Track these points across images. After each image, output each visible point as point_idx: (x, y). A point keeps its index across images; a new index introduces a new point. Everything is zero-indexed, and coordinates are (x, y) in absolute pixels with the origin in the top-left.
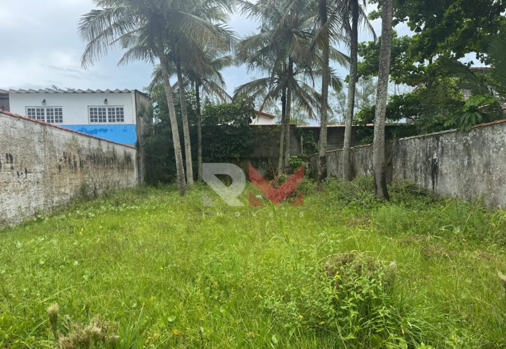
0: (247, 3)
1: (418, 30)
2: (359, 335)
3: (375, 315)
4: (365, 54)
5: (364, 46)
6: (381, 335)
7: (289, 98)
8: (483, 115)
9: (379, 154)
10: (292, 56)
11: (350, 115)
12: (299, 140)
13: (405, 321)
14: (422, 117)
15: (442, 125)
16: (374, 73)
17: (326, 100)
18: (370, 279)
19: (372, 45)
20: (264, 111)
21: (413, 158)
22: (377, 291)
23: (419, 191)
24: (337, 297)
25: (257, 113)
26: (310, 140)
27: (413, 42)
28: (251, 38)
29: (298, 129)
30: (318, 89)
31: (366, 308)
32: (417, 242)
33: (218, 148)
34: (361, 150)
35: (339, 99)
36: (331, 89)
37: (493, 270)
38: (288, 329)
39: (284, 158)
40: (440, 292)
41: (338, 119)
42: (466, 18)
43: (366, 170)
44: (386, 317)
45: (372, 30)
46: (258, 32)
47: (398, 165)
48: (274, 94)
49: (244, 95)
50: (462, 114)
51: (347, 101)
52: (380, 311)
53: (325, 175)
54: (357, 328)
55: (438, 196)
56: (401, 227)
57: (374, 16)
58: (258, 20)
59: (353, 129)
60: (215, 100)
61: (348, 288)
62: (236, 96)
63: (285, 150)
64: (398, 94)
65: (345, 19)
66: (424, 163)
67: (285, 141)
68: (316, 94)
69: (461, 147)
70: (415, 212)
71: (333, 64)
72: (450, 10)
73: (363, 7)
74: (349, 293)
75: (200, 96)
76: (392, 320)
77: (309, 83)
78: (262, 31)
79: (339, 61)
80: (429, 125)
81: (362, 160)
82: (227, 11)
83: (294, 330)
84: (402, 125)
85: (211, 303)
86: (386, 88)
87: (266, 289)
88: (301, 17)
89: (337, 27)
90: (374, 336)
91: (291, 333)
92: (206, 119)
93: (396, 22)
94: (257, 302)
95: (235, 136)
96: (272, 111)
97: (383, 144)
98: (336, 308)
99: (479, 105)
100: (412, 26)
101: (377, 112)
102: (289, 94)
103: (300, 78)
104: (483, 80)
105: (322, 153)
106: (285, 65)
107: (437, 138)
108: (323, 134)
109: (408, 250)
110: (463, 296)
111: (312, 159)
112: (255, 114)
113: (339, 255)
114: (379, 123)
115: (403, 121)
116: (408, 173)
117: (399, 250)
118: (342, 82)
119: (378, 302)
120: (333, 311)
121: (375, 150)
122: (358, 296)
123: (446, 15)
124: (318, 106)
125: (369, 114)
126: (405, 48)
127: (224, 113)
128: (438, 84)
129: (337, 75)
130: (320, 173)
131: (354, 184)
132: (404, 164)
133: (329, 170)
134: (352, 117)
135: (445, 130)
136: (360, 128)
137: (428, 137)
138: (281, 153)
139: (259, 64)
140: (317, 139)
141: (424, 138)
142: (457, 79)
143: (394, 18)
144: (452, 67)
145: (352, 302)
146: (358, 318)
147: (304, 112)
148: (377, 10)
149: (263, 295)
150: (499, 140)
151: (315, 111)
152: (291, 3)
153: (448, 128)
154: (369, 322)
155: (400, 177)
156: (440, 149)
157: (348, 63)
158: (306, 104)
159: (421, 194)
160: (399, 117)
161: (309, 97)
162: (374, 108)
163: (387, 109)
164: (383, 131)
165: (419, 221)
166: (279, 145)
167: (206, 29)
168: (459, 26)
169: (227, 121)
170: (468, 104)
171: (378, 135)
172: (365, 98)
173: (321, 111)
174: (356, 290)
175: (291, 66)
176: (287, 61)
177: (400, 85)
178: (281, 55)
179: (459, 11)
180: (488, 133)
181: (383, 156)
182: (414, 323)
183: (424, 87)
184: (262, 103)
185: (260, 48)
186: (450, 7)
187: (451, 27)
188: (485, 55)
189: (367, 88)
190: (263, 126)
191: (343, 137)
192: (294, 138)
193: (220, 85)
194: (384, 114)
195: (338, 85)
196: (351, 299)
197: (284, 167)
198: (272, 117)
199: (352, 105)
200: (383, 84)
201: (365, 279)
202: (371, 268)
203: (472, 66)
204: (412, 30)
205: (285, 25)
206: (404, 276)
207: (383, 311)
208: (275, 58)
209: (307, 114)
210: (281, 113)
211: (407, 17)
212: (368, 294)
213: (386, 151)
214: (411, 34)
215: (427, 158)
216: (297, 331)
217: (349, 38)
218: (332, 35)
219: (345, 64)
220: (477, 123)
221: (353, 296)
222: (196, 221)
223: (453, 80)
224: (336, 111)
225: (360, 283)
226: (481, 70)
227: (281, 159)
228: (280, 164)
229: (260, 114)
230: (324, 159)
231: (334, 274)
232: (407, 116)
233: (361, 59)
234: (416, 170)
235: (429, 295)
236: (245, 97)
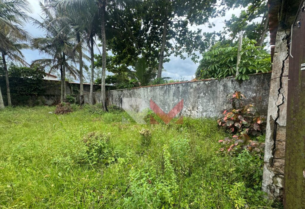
0: (36, 20)
1: (115, 54)
2: (98, 161)
3: (104, 152)
4: (97, 59)
5: (97, 56)
6: (106, 159)
7: (64, 70)
8: (134, 85)
9: (104, 95)
10: (64, 52)
12: (71, 88)
13: (114, 152)
14: (117, 84)
15: (123, 87)
16: (101, 66)
17: (82, 73)
18: (101, 140)
19: (99, 56)
20: (51, 74)
21: (115, 97)
22: (103, 144)
23: (117, 108)
24: (88, 150)
25: (47, 74)
26: (76, 88)
27: (114, 58)
28: (40, 39)
29: (70, 84)
30: (78, 68)
31: (100, 151)
32: (117, 125)
33: (22, 89)
34: (97, 94)
35: (88, 74)
36: (83, 69)
37: (138, 130)
38: (67, 168)
39: (63, 95)
40: (124, 140)
41: (88, 81)
42: (129, 54)
43: (99, 101)
44: (107, 153)
45: (99, 50)
46: (45, 37)
47: (110, 99)
48: (56, 67)
49: (38, 65)
50: (128, 84)
51: (91, 75)
52: (105, 151)
53: (83, 102)
54: (97, 159)
55: (123, 109)
56: (112, 120)
57: (100, 46)
58: (44, 32)
59: (94, 86)
60: (18, 64)
61: (93, 145)
62: (33, 64)
63: (63, 92)
64: (109, 75)
65: (88, 43)
66: (119, 99)
67: (63, 88)
68: (77, 71)
69: (129, 94)
70: (116, 115)
71: (84, 59)
72: (124, 51)
73: (95, 40)
74: (93, 147)
75: (6, 61)
76: (109, 153)
77: (74, 65)
78: (47, 37)
79: (86, 59)
80: (119, 87)
81: (98, 97)
82: (22, 21)
83: (70, 167)
84: (111, 86)
86: (105, 72)
87: (54, 154)
88: (68, 36)
89: (85, 45)
90: (103, 160)
91: (68, 169)
92: (12, 73)
93: (108, 50)
94: (50, 160)
95: (34, 84)
96: (55, 74)
97: (105, 92)
98: (88, 154)
99: (133, 82)
100: (113, 53)
101: (102, 80)
102: (64, 68)
103: (69, 62)
104: (134, 75)
105: (81, 94)
106: (61, 55)
107: (122, 91)
108: (82, 87)
109: (115, 127)
110: (131, 139)
111: (77, 96)
112: (45, 75)
113: (89, 134)
114: (103, 84)
115: (112, 85)
116: (114, 102)
117: (111, 128)
118: (88, 67)
119: (104, 148)
120: (87, 155)
121: (102, 94)
122: (97, 148)
123: (123, 52)
124: (78, 75)
125: (99, 81)
126: (111, 60)
127: (25, 72)
128: (122, 74)
129: (86, 64)
130: (81, 102)
131: (95, 106)
132: (112, 99)
133: (85, 101)
134: (93, 81)
135: (124, 88)
136: (97, 85)
137: (119, 91)
138: (62, 93)
139: (46, 51)
140: (79, 89)
141: (118, 91)
142: (127, 73)
143: (107, 48)
144: (125, 69)
145: (94, 150)
146: (97, 155)
147: (72, 77)
148: (101, 44)
149: (52, 156)
150: (138, 93)
151: (77, 77)
152: (62, 29)
153: (125, 88)
154: (101, 155)
155: (111, 104)
156: (123, 95)
157: (90, 61)
158: (73, 73)
159: (118, 109)
160: (110, 83)
161: (74, 71)
162: (101, 79)
163: (106, 80)
164: (105, 87)
165: (118, 118)
166: (60, 90)
167: (7, 25)
168: (127, 56)
169: (28, 76)
170: (130, 81)
171: (103, 89)
172: (98, 75)
173: (80, 77)
174: (96, 146)
175: (64, 57)
176: (62, 54)
177: (110, 72)
178: (59, 51)
179: (127, 52)
180: (135, 90)
181: (105, 96)
182: (117, 151)
183: (118, 74)
184: (50, 70)
185: (46, 45)
186: (125, 50)
187: (124, 56)
188: (134, 67)
189: (98, 72)
190: (51, 81)
191: (90, 89)
192: (68, 87)
193: (21, 57)
194: (105, 81)
195: (87, 68)
196: (94, 149)
197: (64, 99)
198: (56, 77)
199: (93, 77)
200: (104, 70)
201: (99, 141)
202: (101, 136)
203: (131, 70)
204: (113, 54)
205: (60, 37)
206: (113, 136)
207: (106, 151)
208: (56, 51)
209: (74, 78)
210: (60, 76)
211: (111, 49)
212: (100, 146)
213: (106, 95)
214: (113, 55)
215: (119, 97)
216: (71, 167)
217: (90, 51)
218: (83, 48)
219: (89, 61)
220: (133, 87)
221: (95, 148)
223: (126, 73)
224: (87, 78)
225: (97, 143)
226: (133, 72)
227: (62, 96)
228: (62, 98)
229: (49, 75)
230: (82, 97)
231: (87, 141)
232: (113, 83)
233: (95, 60)
234: (116, 101)
235: (121, 141)
236: (39, 66)
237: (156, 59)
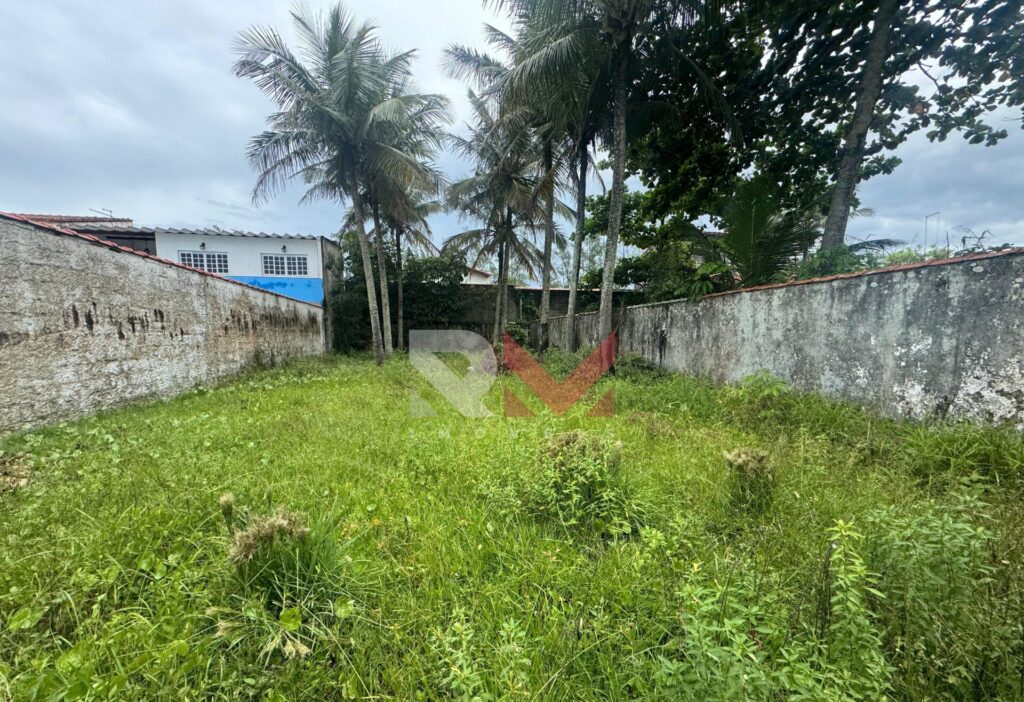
0: (459, 139)
1: (651, 186)
2: (581, 519)
3: (599, 499)
4: (593, 209)
5: (592, 200)
6: (604, 518)
7: (507, 255)
8: (715, 284)
9: (606, 323)
10: (511, 205)
11: (575, 277)
12: (518, 304)
13: (630, 504)
14: (652, 284)
15: (671, 293)
16: (602, 231)
17: (549, 260)
18: (595, 460)
19: (601, 200)
20: (477, 268)
21: (641, 328)
22: (601, 473)
23: (646, 365)
24: (559, 480)
25: (469, 269)
26: (530, 303)
27: (645, 198)
28: (463, 182)
29: (517, 291)
30: (540, 246)
31: (590, 491)
32: (643, 420)
33: (422, 309)
34: (587, 318)
35: (563, 258)
36: (554, 246)
37: (718, 449)
38: (505, 516)
39: (500, 324)
40: (665, 472)
41: (561, 282)
42: (702, 175)
43: (591, 341)
44: (610, 500)
45: (602, 181)
46: (472, 175)
47: (625, 336)
48: (490, 249)
49: (454, 248)
50: (692, 282)
51: (572, 262)
52: (604, 495)
53: (546, 344)
54: (579, 513)
55: (665, 370)
56: (626, 404)
57: (604, 166)
58: (472, 162)
59: (579, 294)
60: (419, 252)
61: (571, 470)
62: (445, 249)
63: (501, 314)
64: (626, 257)
65: (573, 167)
66: (652, 335)
67: (502, 304)
68: (538, 252)
69: (691, 318)
70: (641, 387)
71: (557, 218)
72: (685, 167)
73: (592, 154)
74: (571, 475)
75: (401, 247)
76: (616, 503)
77: (531, 239)
78: (477, 174)
79: (564, 215)
80: (658, 293)
81: (587, 329)
82: (435, 148)
83: (512, 516)
84: (630, 291)
85: (417, 488)
86: (615, 249)
87: (479, 474)
88: (522, 161)
89: (563, 175)
90: (597, 520)
91: (508, 520)
92: (408, 274)
93: (627, 175)
94: (469, 488)
95: (443, 296)
96: (486, 268)
97: (610, 312)
98: (557, 492)
99: (711, 273)
100: (644, 179)
101: (605, 275)
102: (507, 250)
103: (521, 232)
104: (716, 246)
105: (543, 320)
106: (503, 216)
107: (667, 307)
108: (546, 297)
109: (634, 429)
110: (689, 477)
111: (533, 326)
112: (467, 271)
113: (562, 435)
114: (607, 287)
115: (631, 287)
116: (635, 345)
117: (624, 429)
118: (567, 239)
119: (602, 484)
120: (555, 495)
121: (602, 319)
122: (582, 479)
123: (681, 170)
124: (539, 266)
125: (596, 278)
126: (636, 205)
127: (430, 269)
128: (669, 248)
129: (561, 231)
130: (541, 343)
131: (579, 356)
132: (631, 335)
133: (551, 339)
134: (577, 280)
135: (675, 298)
136: (586, 292)
137: (658, 306)
138: (497, 318)
139: (473, 212)
140: (539, 303)
141: (653, 307)
142: (689, 243)
143: (626, 170)
144: (683, 229)
145: (575, 485)
146: (580, 502)
147: (524, 272)
148: (607, 160)
149: (476, 480)
150: (729, 312)
151: (536, 271)
152: (511, 143)
153: (678, 297)
154: (593, 505)
155: (629, 350)
156: (669, 320)
157: (572, 216)
158: (527, 262)
159: (648, 368)
160: (626, 283)
161: (530, 255)
162: (601, 271)
163: (615, 274)
164: (611, 297)
165: (644, 398)
166: (495, 309)
167: (409, 167)
168: (694, 184)
169: (434, 278)
170: (700, 272)
171: (605, 302)
172: (591, 260)
173: (543, 272)
174: (579, 472)
175: (509, 217)
176: (506, 211)
177: (630, 246)
178: (499, 204)
179: (695, 168)
180: (718, 304)
181: (609, 326)
182: (638, 505)
183: (655, 250)
184: (475, 258)
185: (474, 194)
186: (686, 162)
187: (685, 186)
188: (719, 219)
189: (594, 249)
190: (477, 286)
191: (567, 303)
192: (512, 301)
193: (426, 235)
194: (612, 279)
195: (562, 244)
196: (574, 482)
197: (500, 335)
198: (486, 276)
199: (578, 267)
200: (611, 247)
201: (590, 460)
202: (596, 448)
203: (705, 230)
204: (645, 185)
205: (504, 170)
206: (628, 455)
207: (607, 494)
208: (492, 206)
209: (527, 274)
210: (497, 271)
211: (640, 171)
212: (592, 476)
213: (612, 320)
214: (644, 190)
215: (656, 329)
216: (514, 518)
217: (576, 189)
218: (557, 184)
219: (570, 219)
220: (708, 293)
221: (576, 479)
222: (397, 396)
223: (685, 245)
224: (559, 272)
225: (583, 465)
226: (714, 235)
227: (497, 326)
228: (496, 331)
229: (473, 272)
230: (546, 327)
231: (556, 455)
232: (636, 282)
233: (588, 215)
234: (643, 342)
235: (653, 476)
236: (456, 250)
237: (822, 172)
